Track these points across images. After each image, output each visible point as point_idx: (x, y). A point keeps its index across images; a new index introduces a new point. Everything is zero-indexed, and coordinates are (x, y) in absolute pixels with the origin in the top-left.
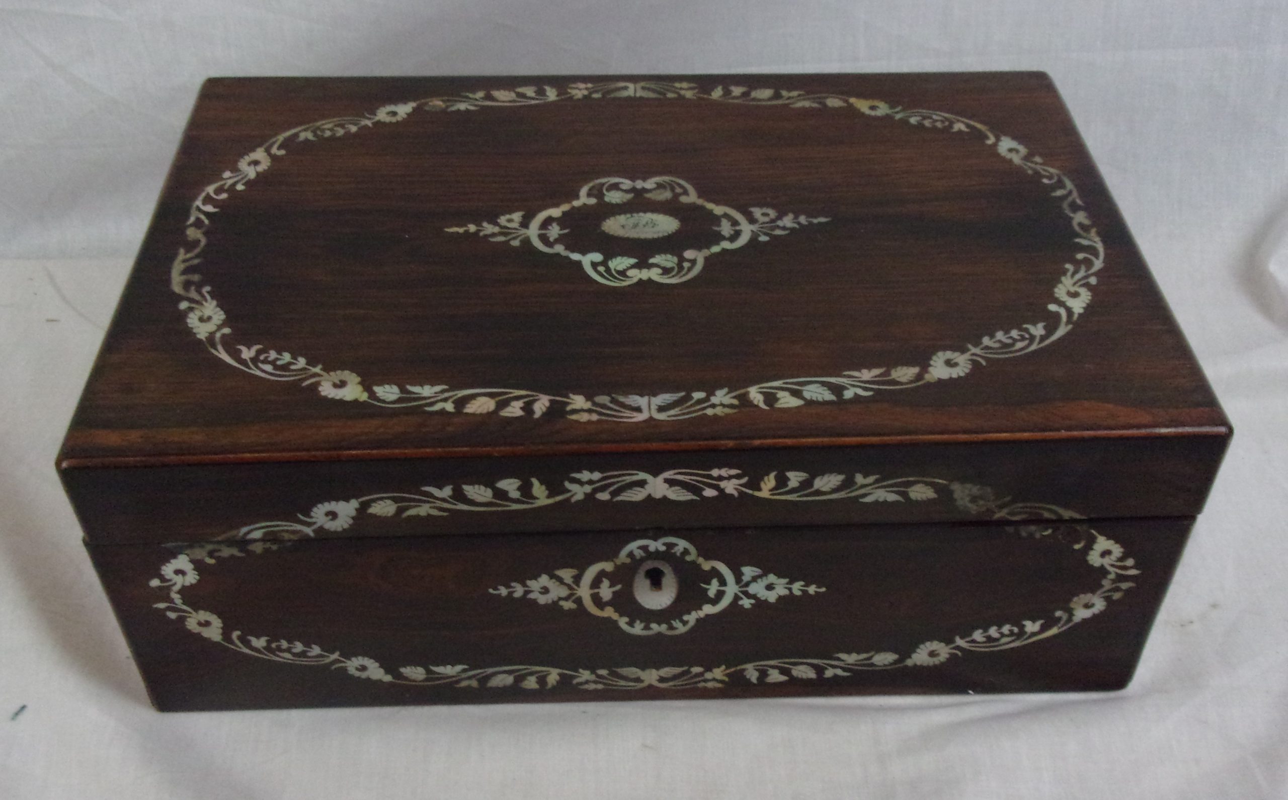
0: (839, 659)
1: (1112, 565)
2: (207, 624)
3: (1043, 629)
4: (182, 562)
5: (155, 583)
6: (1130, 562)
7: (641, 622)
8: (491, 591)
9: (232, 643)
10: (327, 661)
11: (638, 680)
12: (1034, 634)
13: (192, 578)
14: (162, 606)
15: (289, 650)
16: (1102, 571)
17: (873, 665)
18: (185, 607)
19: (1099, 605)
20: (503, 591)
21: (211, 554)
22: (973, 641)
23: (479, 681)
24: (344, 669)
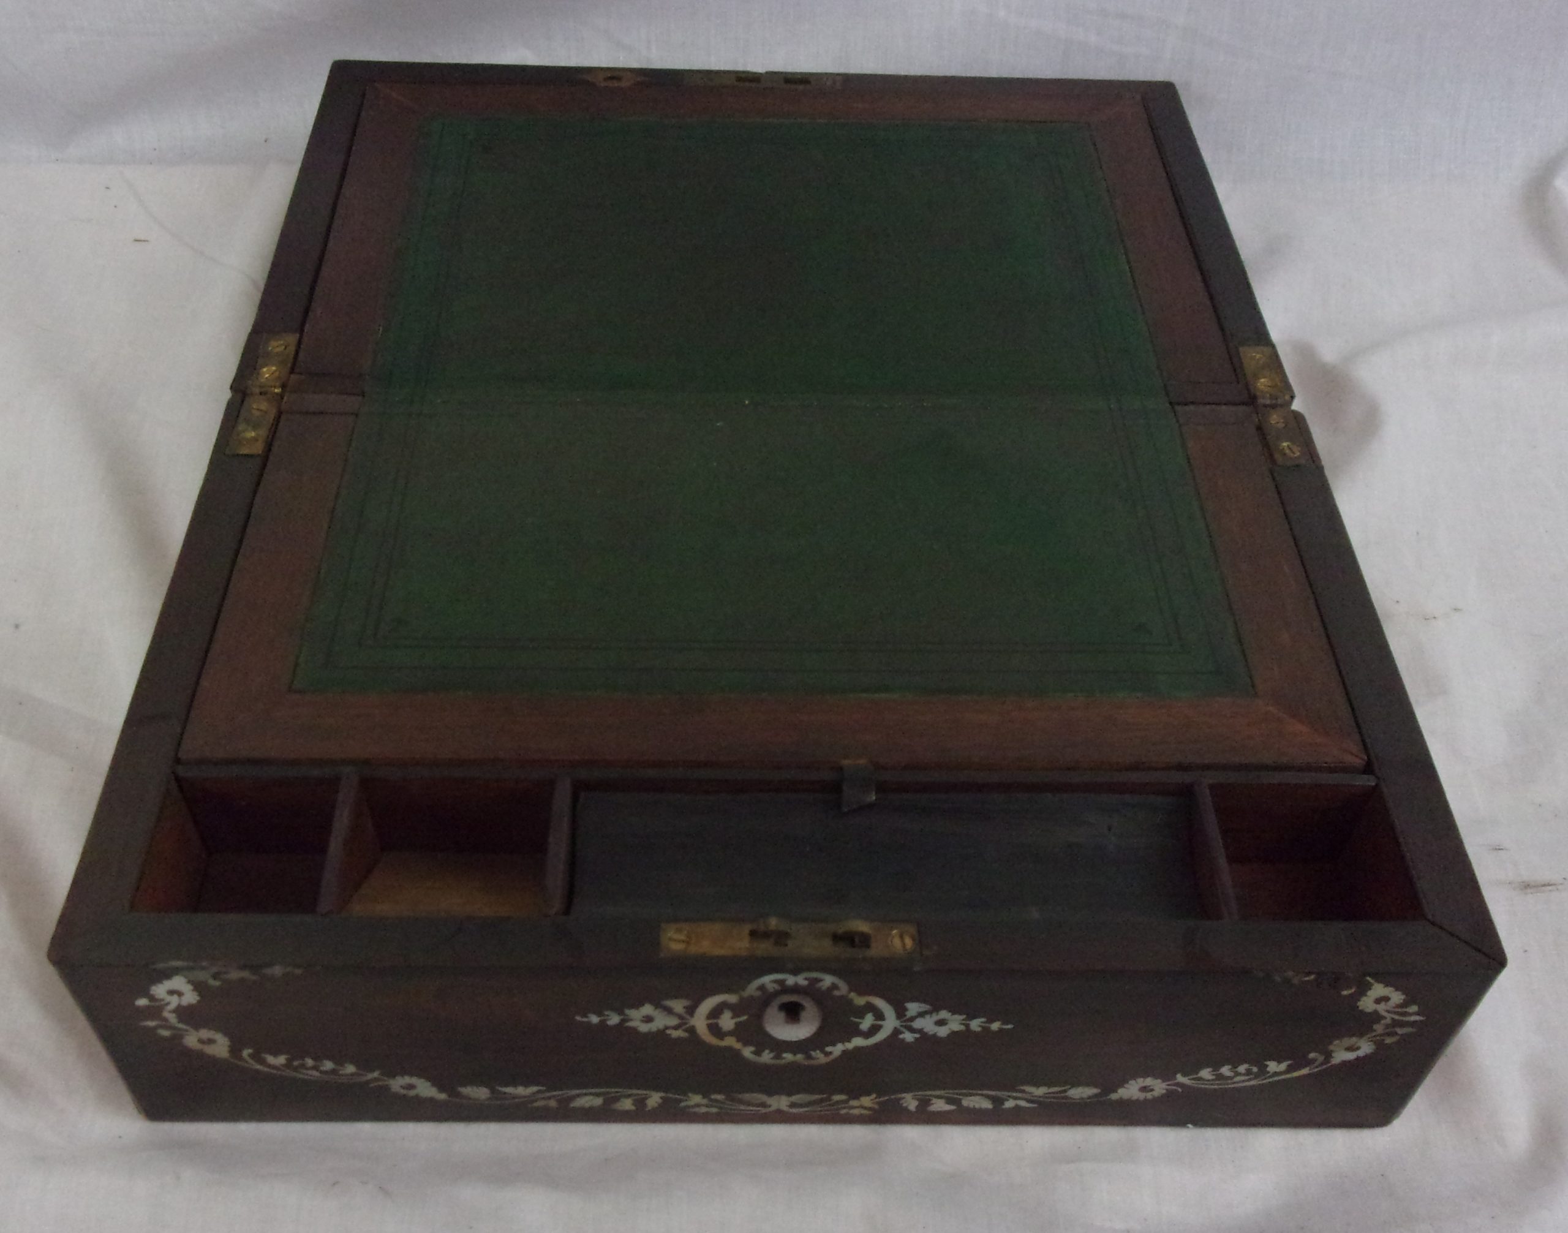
0: (1023, 1091)
1: (1388, 1012)
2: (211, 1041)
3: (1290, 1069)
4: (178, 982)
5: (142, 1002)
6: (1414, 1008)
7: (772, 1051)
8: (578, 1018)
9: (241, 1058)
10: (364, 1079)
11: (764, 1105)
12: (1276, 1074)
13: (190, 997)
14: (151, 1024)
15: (315, 1068)
16: (1376, 1017)
17: (1066, 1098)
18: (180, 1026)
19: (1366, 1048)
20: (594, 1019)
21: (215, 976)
22: (1200, 1079)
23: (559, 1101)
24: (387, 1088)
